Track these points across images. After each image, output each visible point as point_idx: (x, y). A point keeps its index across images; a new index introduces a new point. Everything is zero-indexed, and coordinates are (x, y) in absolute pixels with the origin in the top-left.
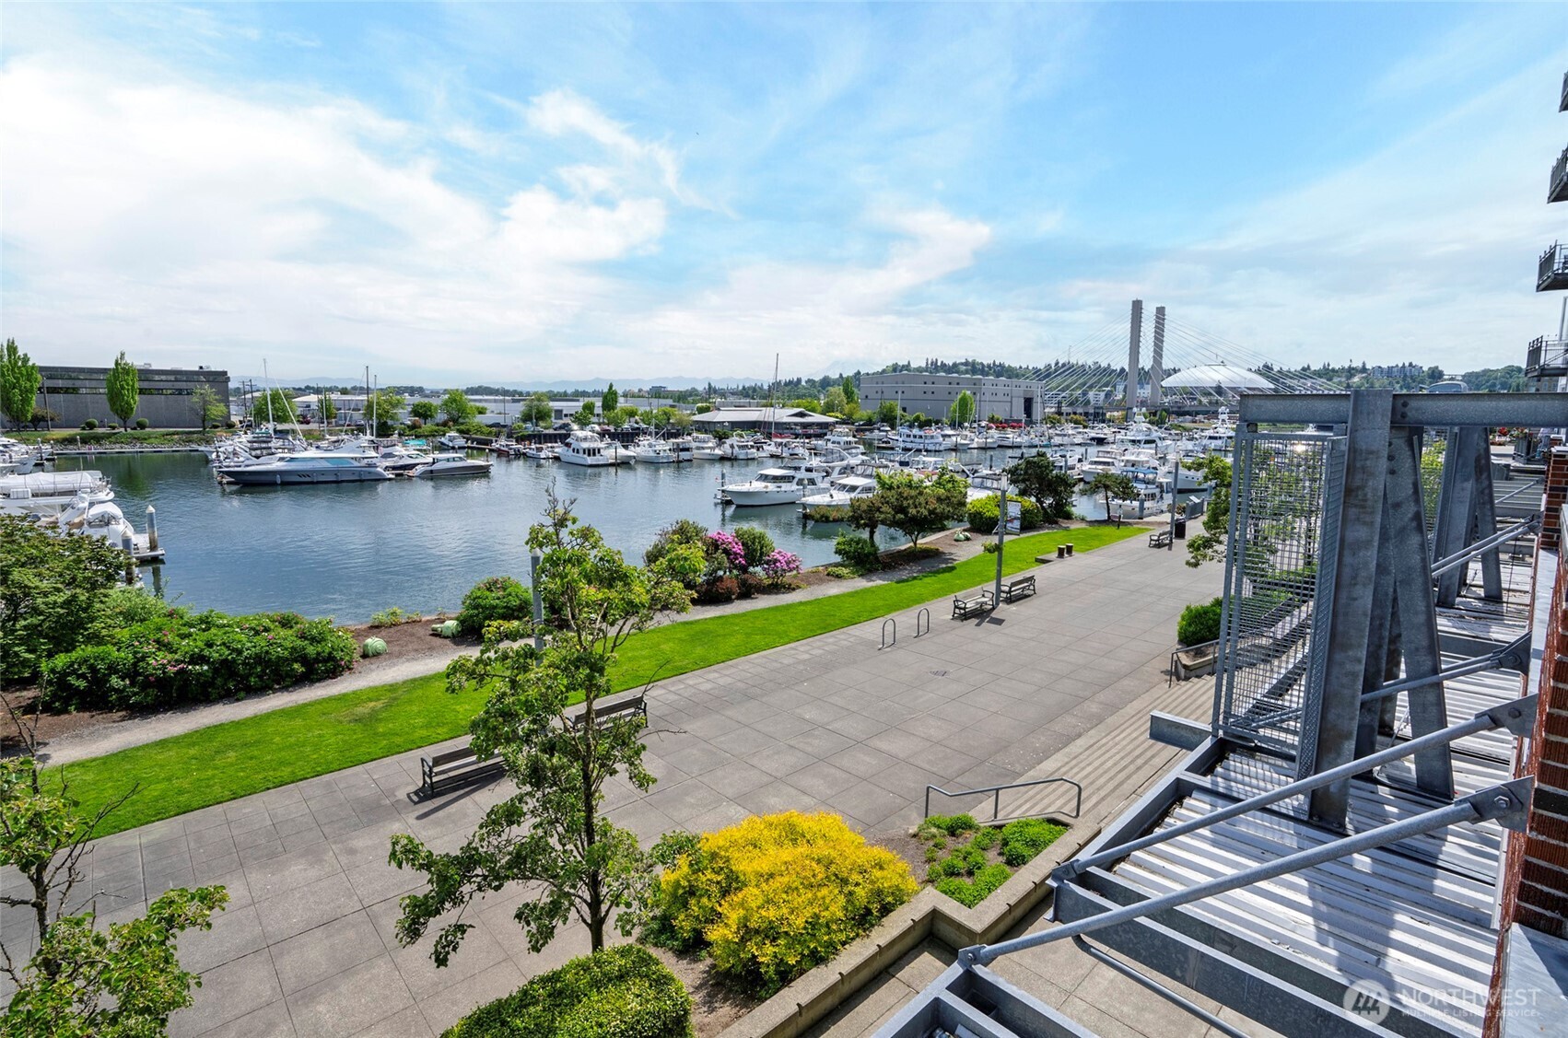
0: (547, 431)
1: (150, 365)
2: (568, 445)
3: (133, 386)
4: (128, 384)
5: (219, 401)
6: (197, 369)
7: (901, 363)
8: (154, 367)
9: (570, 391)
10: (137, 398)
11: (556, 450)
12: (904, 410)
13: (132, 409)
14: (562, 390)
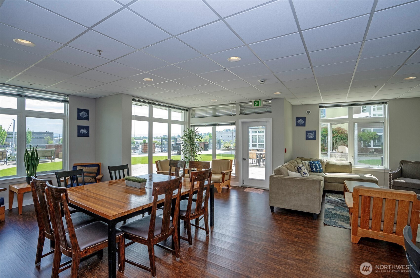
0: (133, 147)
1: (34, 131)
2: (138, 150)
3: (30, 136)
4: (29, 136)
5: (51, 140)
6: (46, 132)
7: (228, 129)
8: (34, 132)
9: (142, 137)
10: (31, 139)
11: (135, 151)
12: (223, 141)
13: (30, 142)
14: (139, 137)
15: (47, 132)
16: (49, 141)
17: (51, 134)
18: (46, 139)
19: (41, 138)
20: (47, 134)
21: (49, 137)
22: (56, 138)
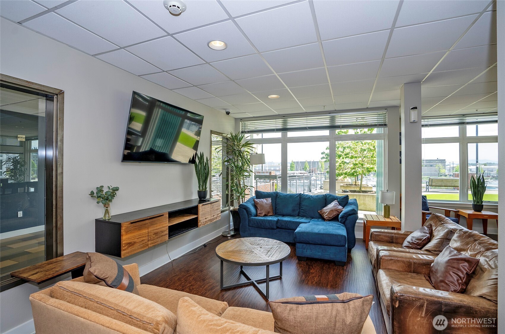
15: (438, 159)
16: (441, 170)
17: (443, 161)
18: (437, 168)
19: (431, 166)
20: (438, 162)
21: (440, 165)
22: (449, 166)
